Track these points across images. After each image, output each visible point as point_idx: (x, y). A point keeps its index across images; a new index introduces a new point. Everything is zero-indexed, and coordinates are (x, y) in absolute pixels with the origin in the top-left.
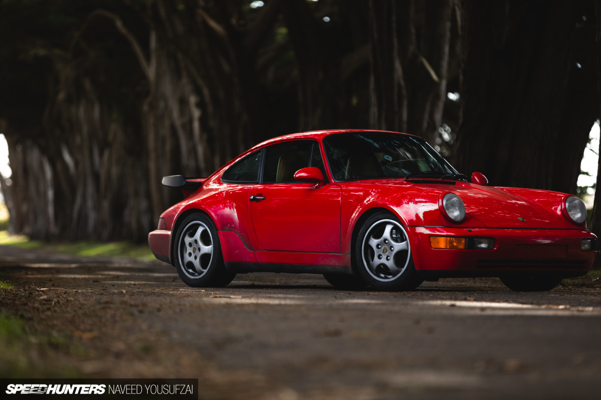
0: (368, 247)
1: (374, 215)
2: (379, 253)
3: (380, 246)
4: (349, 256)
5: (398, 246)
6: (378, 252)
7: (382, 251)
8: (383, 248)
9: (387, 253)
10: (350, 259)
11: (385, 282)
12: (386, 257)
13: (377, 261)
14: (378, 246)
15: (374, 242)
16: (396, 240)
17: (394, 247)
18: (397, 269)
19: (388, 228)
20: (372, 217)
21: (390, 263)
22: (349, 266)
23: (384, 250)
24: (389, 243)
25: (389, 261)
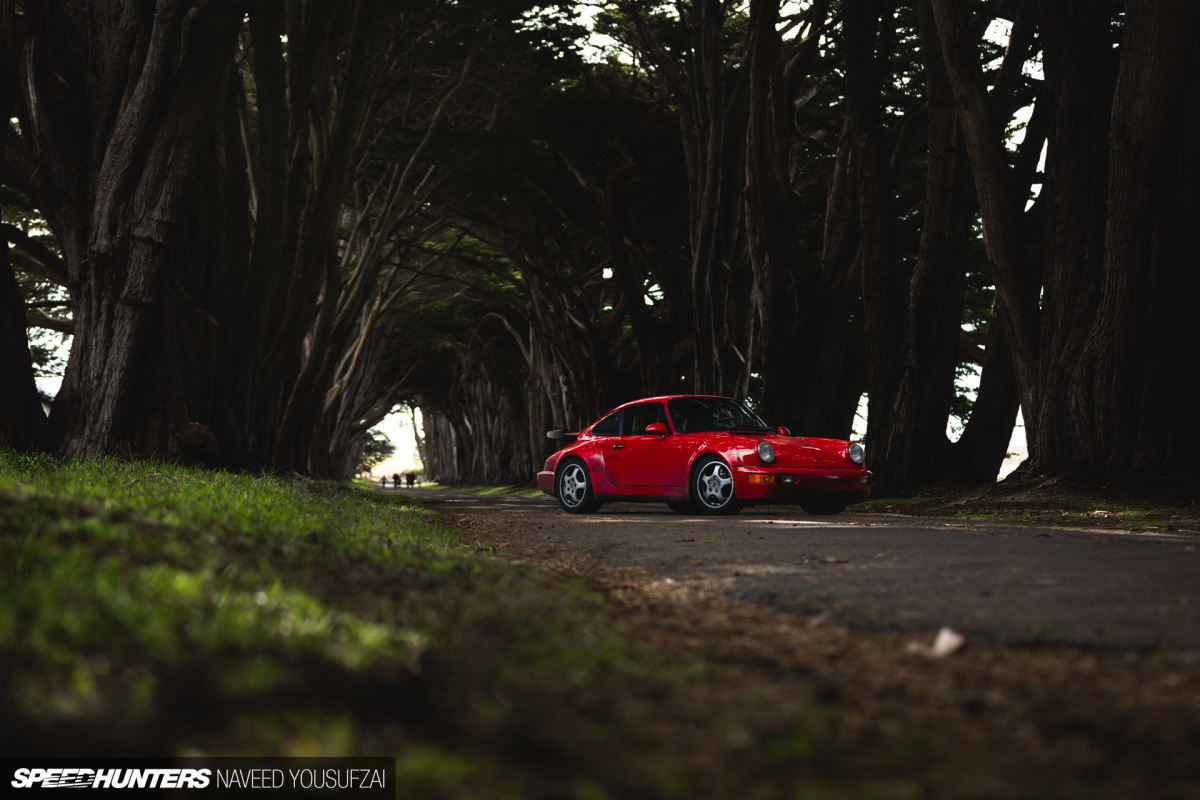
0: (702, 482)
1: (706, 458)
2: (710, 487)
3: (711, 482)
4: (687, 489)
5: (724, 482)
7: (712, 485)
8: (713, 483)
9: (716, 487)
10: (687, 492)
11: (715, 508)
12: (715, 489)
13: (708, 493)
14: (709, 481)
15: (706, 479)
16: (723, 477)
17: (722, 482)
18: (723, 498)
19: (717, 468)
20: (705, 460)
21: (718, 494)
22: (688, 495)
24: (718, 480)
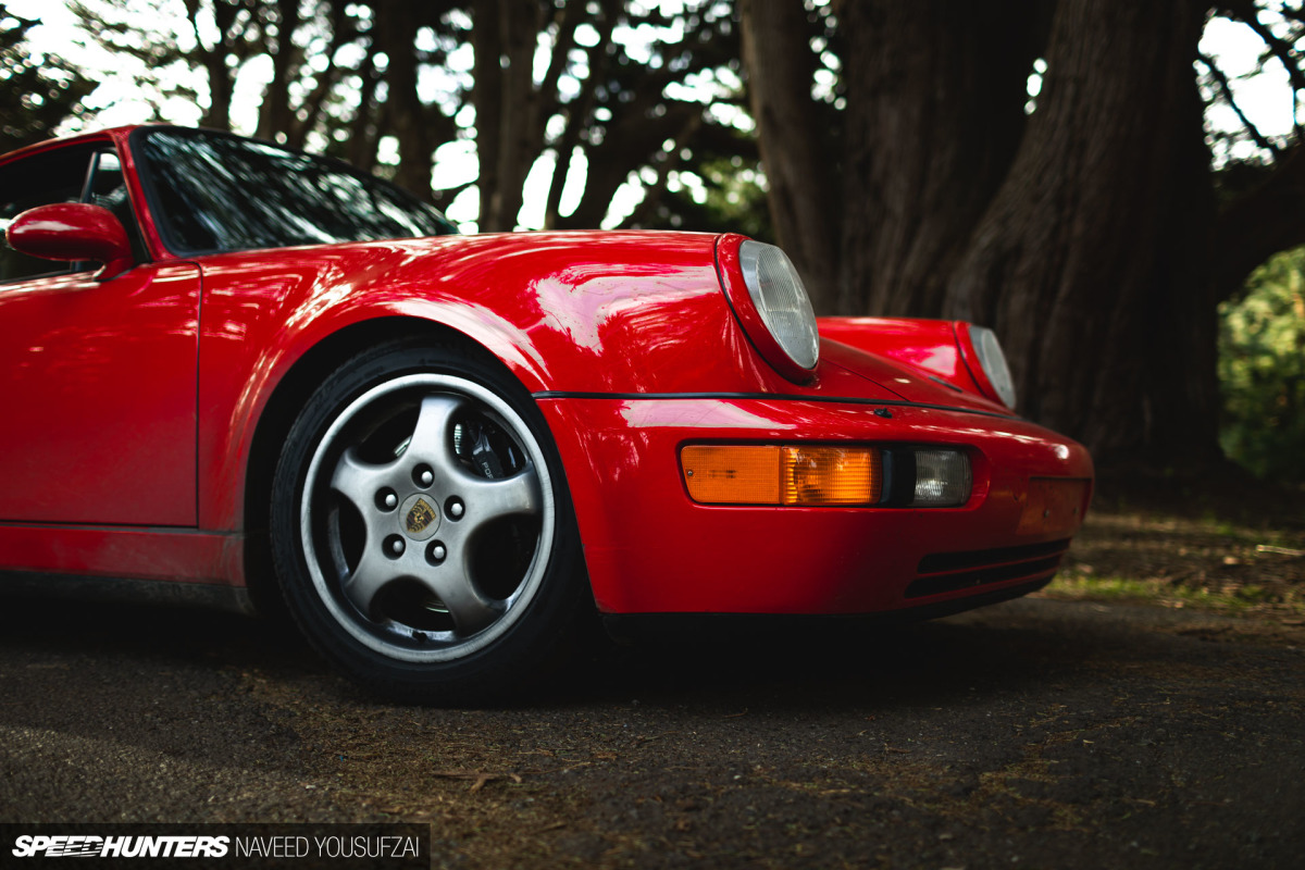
0: (332, 502)
1: (359, 356)
2: (388, 532)
3: (390, 498)
4: (234, 542)
5: (487, 498)
6: (381, 524)
7: (403, 518)
8: (407, 507)
9: (433, 531)
10: (240, 553)
11: (421, 664)
12: (423, 545)
13: (375, 567)
14: (380, 496)
15: (359, 481)
16: (473, 469)
17: (469, 499)
18: (482, 601)
19: (433, 418)
20: (351, 370)
21: (448, 577)
22: (238, 579)
23: (411, 515)
24: (438, 483)
25: (444, 565)
